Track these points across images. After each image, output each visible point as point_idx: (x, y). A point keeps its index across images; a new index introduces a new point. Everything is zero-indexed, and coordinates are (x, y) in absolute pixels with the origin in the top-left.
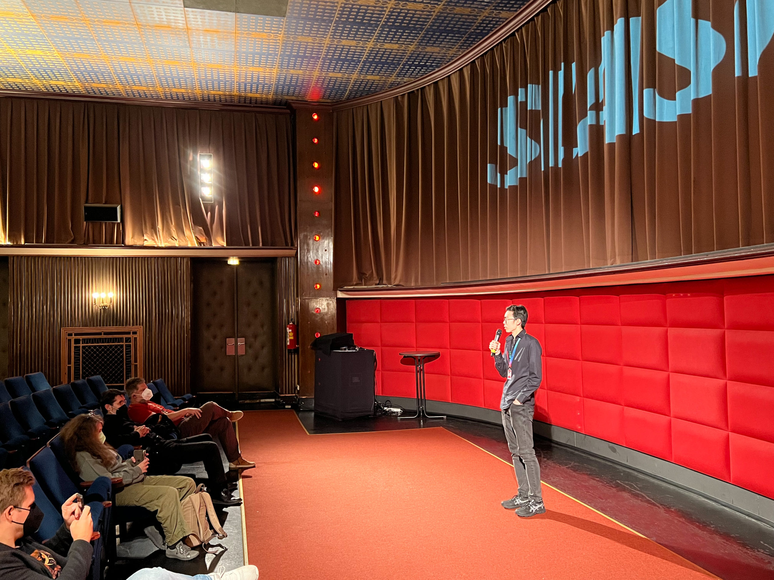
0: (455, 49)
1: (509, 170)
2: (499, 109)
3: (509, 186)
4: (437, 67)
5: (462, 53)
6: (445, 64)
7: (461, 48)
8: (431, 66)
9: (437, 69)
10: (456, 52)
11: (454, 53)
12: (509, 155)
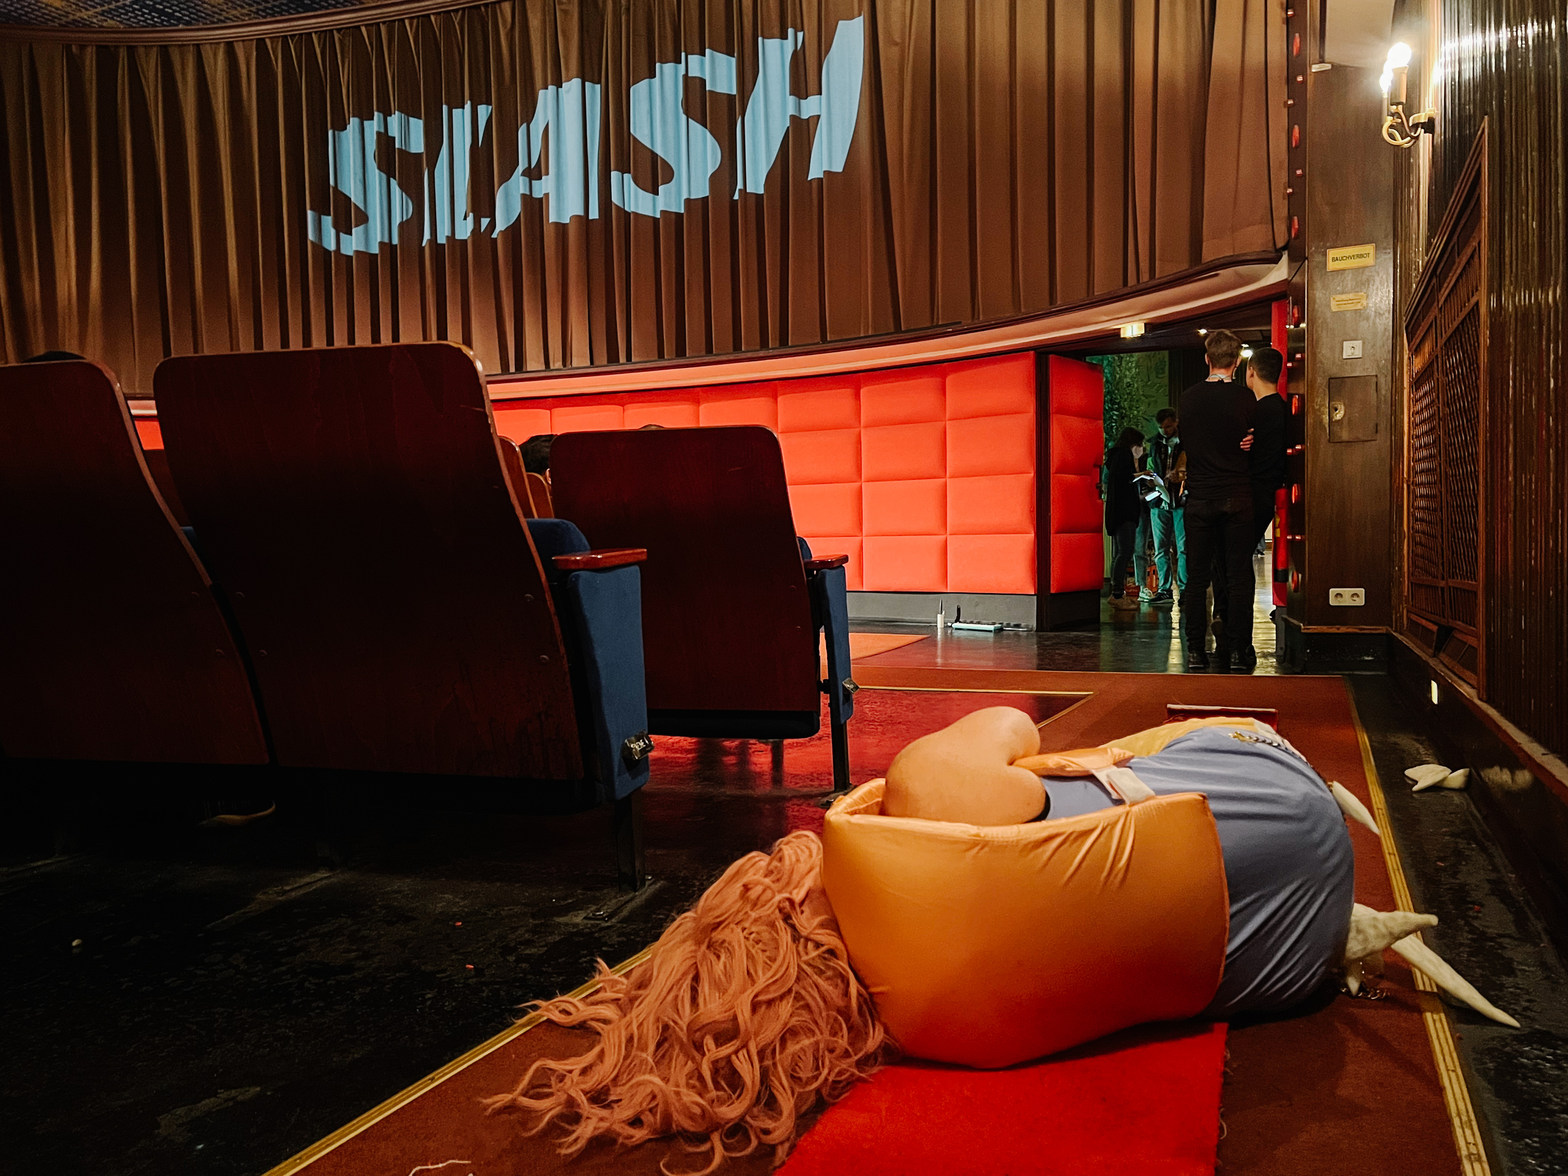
0: (245, 11)
1: (357, 226)
2: (330, 133)
3: (357, 252)
4: (188, 23)
5: (250, 19)
6: (204, 24)
7: (257, 13)
8: (179, 19)
9: (181, 26)
10: (242, 15)
11: (238, 15)
12: (355, 205)
